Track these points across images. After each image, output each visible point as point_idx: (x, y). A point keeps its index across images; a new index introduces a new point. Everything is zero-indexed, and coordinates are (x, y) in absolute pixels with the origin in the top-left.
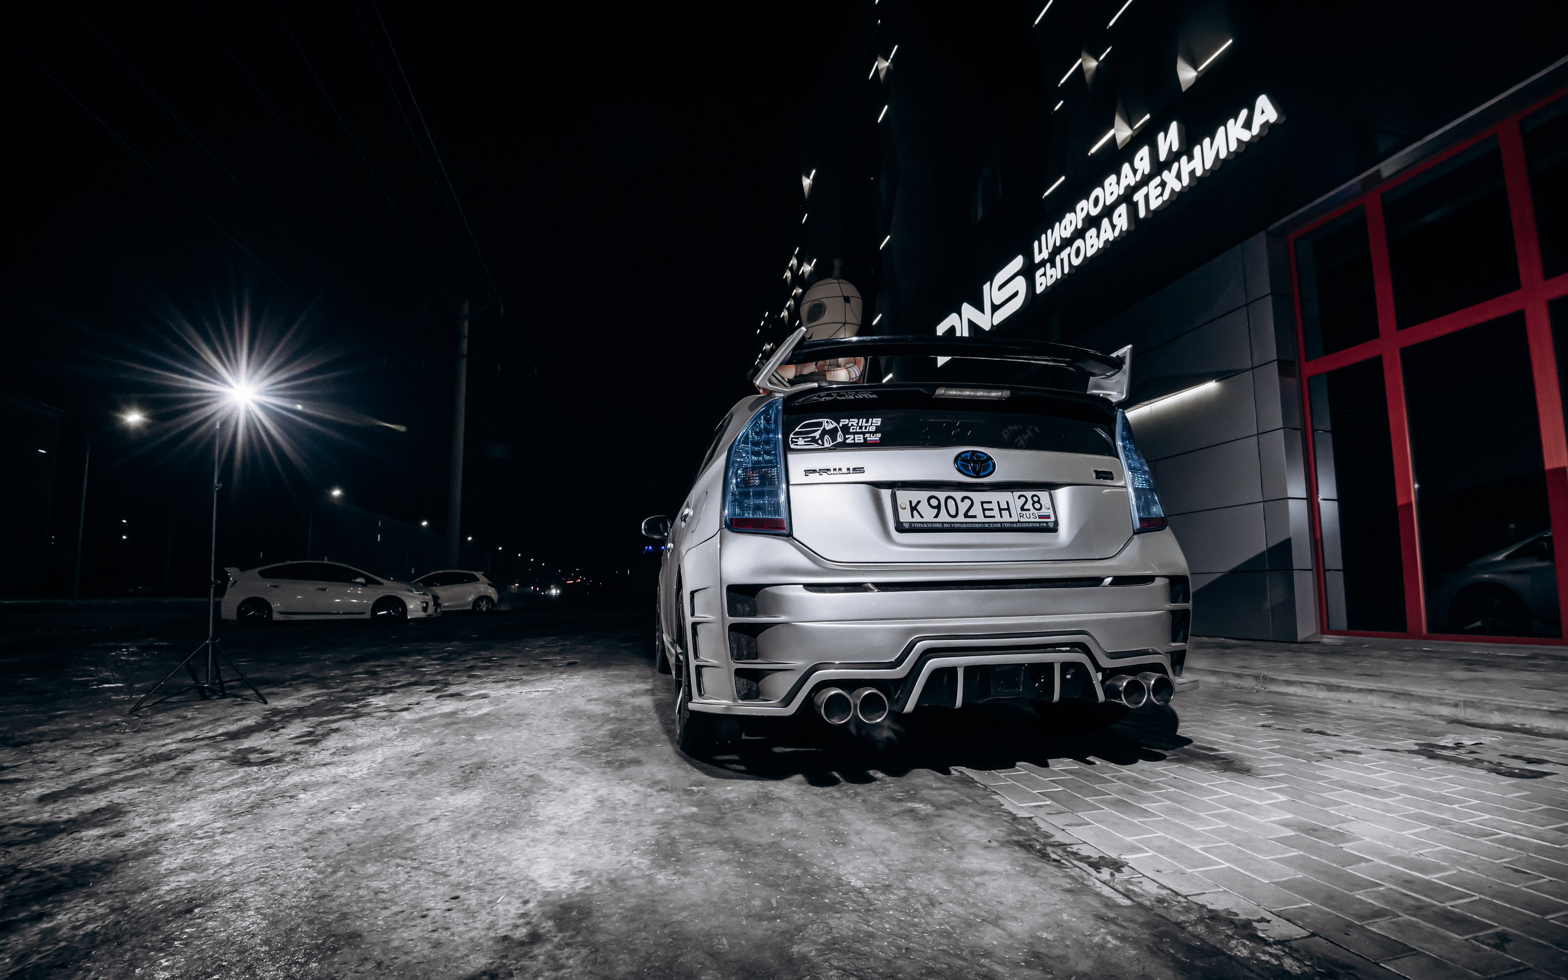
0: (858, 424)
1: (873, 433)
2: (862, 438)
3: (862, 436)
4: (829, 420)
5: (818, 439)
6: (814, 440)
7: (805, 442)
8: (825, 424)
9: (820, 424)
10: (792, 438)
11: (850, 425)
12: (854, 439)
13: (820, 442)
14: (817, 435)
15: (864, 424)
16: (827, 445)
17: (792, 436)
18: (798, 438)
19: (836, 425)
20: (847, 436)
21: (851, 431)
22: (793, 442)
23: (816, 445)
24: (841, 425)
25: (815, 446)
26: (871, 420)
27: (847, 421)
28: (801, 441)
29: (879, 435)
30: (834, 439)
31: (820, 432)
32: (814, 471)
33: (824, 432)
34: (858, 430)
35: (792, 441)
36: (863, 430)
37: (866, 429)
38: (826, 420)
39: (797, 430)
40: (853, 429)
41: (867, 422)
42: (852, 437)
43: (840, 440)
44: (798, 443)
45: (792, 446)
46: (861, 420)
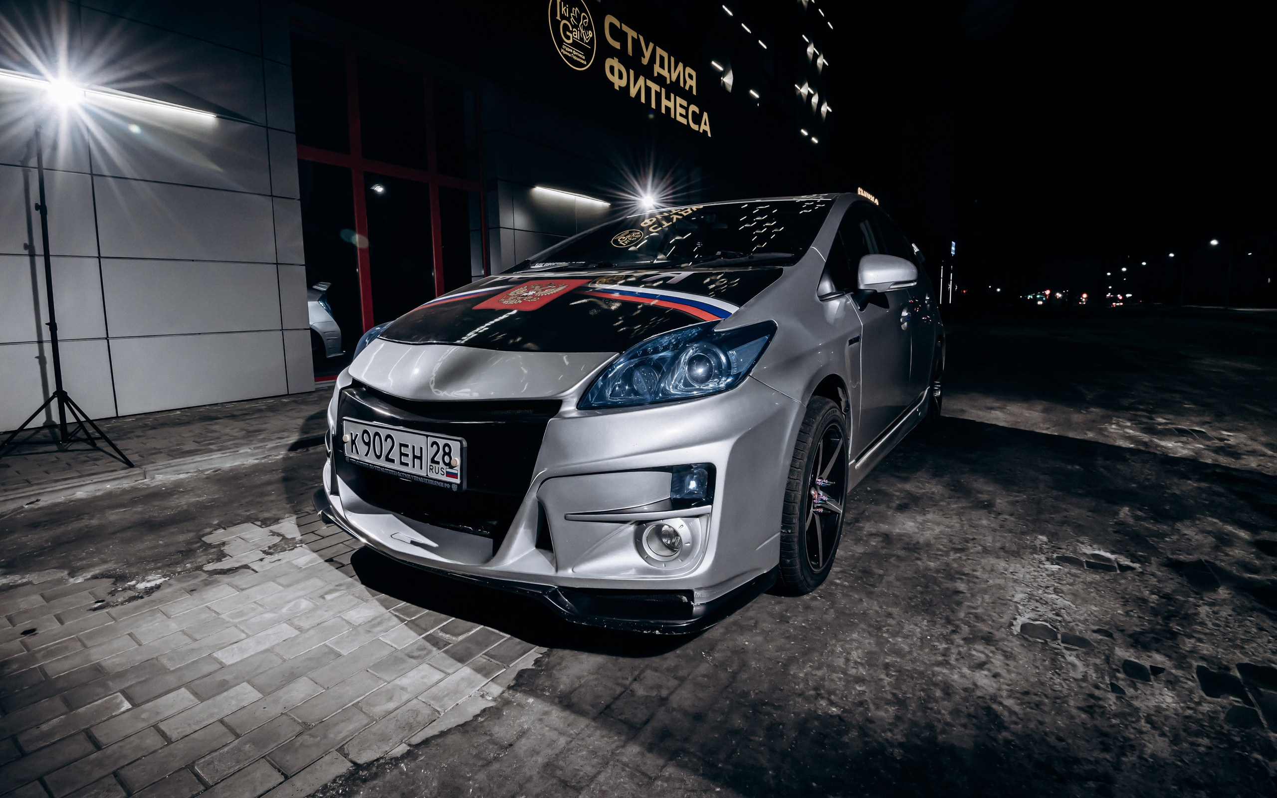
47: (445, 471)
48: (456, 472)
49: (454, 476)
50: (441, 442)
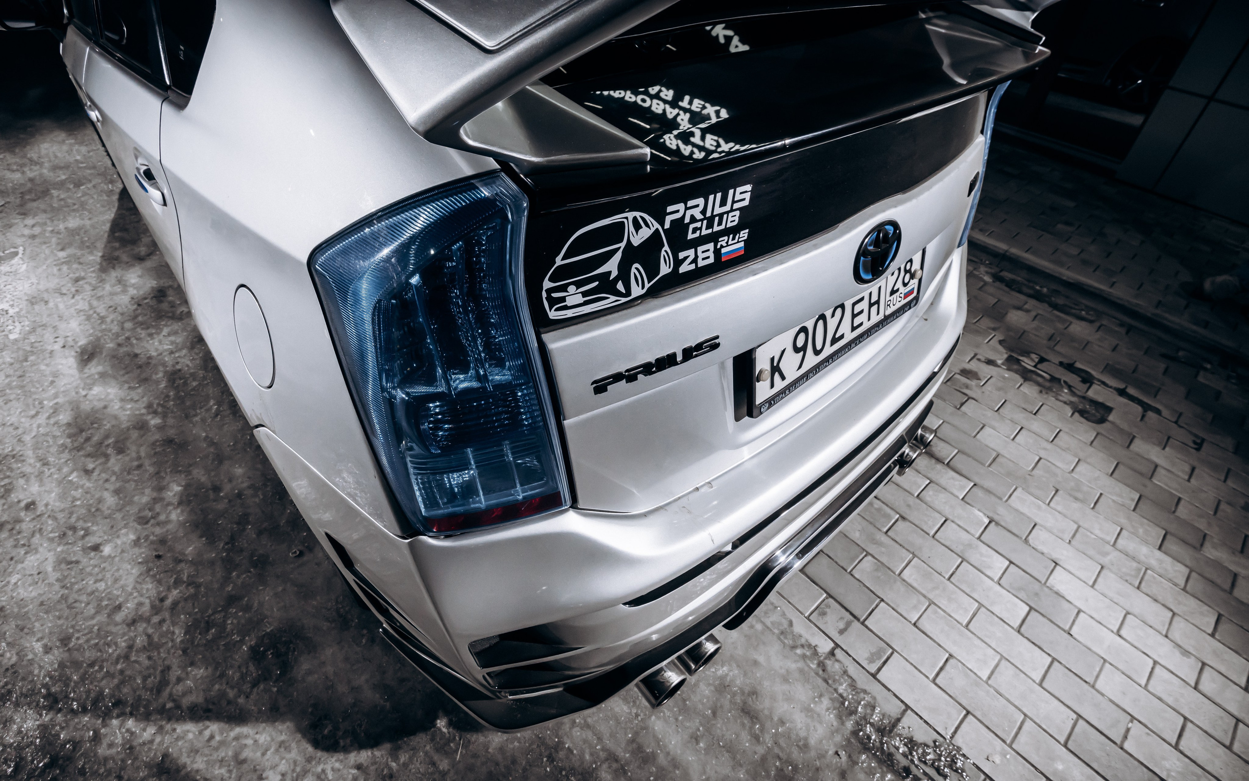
0: (704, 212)
1: (733, 231)
2: (711, 254)
3: (711, 246)
4: (637, 214)
5: (616, 280)
6: (606, 285)
7: (584, 294)
8: (630, 227)
9: (616, 232)
10: (550, 291)
11: (687, 220)
12: (695, 261)
13: (620, 286)
14: (612, 266)
15: (718, 210)
16: (637, 291)
17: (547, 284)
18: (564, 288)
19: (657, 226)
20: (682, 255)
21: (690, 236)
22: (553, 302)
23: (613, 298)
24: (667, 226)
25: (611, 300)
26: (731, 192)
27: (681, 207)
28: (574, 296)
29: (744, 234)
30: (652, 269)
31: (618, 256)
32: (617, 377)
33: (631, 255)
34: (705, 232)
35: (549, 298)
36: (716, 228)
37: (720, 224)
38: (631, 215)
39: (559, 261)
40: (695, 230)
41: (723, 203)
42: (691, 253)
43: (665, 269)
44: (570, 302)
45: (553, 315)
46: (711, 197)
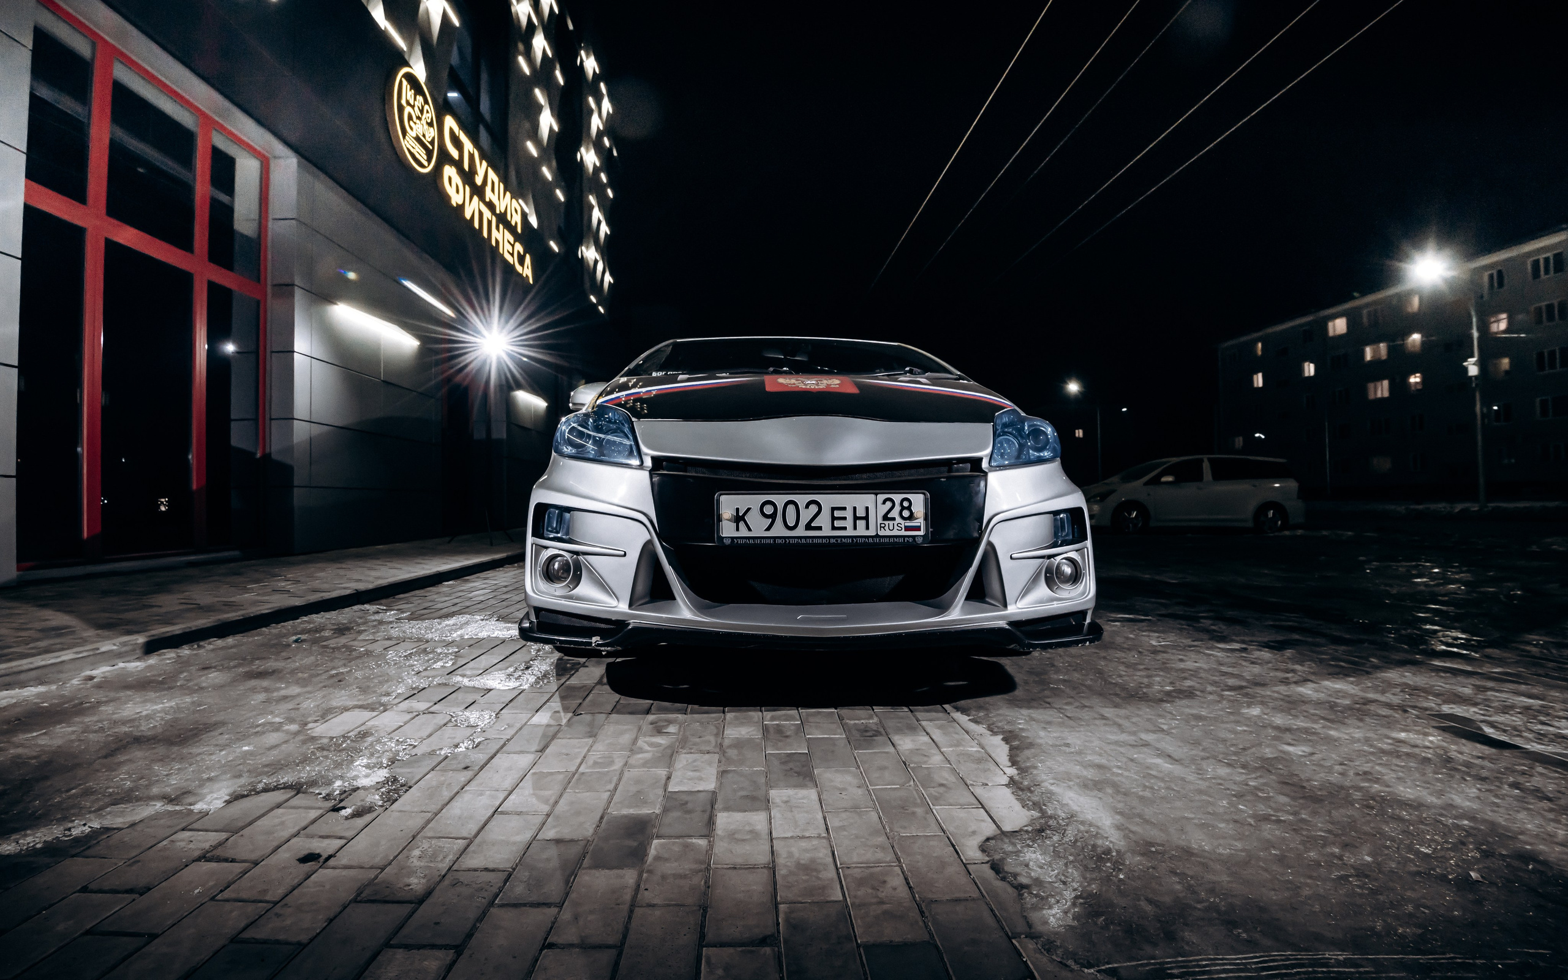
47: (903, 526)
48: (919, 524)
49: (918, 528)
50: (897, 498)
